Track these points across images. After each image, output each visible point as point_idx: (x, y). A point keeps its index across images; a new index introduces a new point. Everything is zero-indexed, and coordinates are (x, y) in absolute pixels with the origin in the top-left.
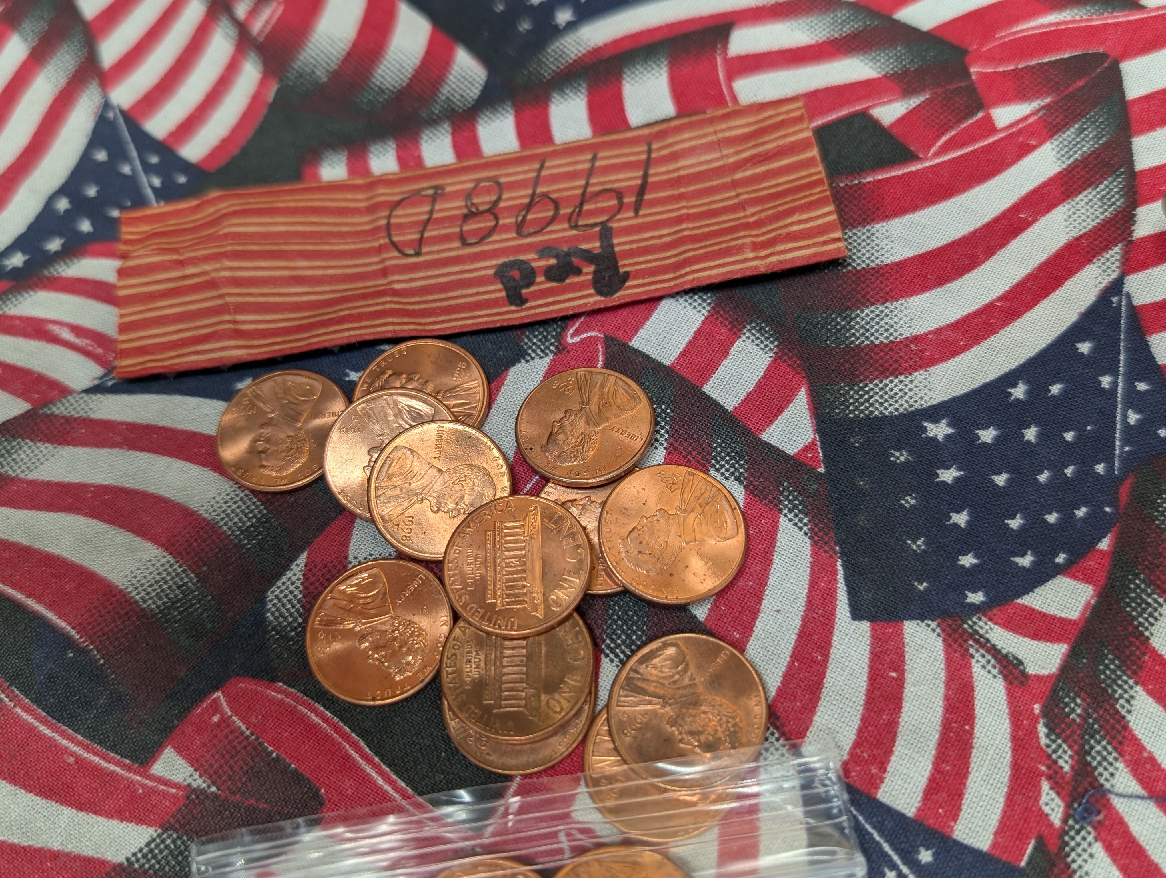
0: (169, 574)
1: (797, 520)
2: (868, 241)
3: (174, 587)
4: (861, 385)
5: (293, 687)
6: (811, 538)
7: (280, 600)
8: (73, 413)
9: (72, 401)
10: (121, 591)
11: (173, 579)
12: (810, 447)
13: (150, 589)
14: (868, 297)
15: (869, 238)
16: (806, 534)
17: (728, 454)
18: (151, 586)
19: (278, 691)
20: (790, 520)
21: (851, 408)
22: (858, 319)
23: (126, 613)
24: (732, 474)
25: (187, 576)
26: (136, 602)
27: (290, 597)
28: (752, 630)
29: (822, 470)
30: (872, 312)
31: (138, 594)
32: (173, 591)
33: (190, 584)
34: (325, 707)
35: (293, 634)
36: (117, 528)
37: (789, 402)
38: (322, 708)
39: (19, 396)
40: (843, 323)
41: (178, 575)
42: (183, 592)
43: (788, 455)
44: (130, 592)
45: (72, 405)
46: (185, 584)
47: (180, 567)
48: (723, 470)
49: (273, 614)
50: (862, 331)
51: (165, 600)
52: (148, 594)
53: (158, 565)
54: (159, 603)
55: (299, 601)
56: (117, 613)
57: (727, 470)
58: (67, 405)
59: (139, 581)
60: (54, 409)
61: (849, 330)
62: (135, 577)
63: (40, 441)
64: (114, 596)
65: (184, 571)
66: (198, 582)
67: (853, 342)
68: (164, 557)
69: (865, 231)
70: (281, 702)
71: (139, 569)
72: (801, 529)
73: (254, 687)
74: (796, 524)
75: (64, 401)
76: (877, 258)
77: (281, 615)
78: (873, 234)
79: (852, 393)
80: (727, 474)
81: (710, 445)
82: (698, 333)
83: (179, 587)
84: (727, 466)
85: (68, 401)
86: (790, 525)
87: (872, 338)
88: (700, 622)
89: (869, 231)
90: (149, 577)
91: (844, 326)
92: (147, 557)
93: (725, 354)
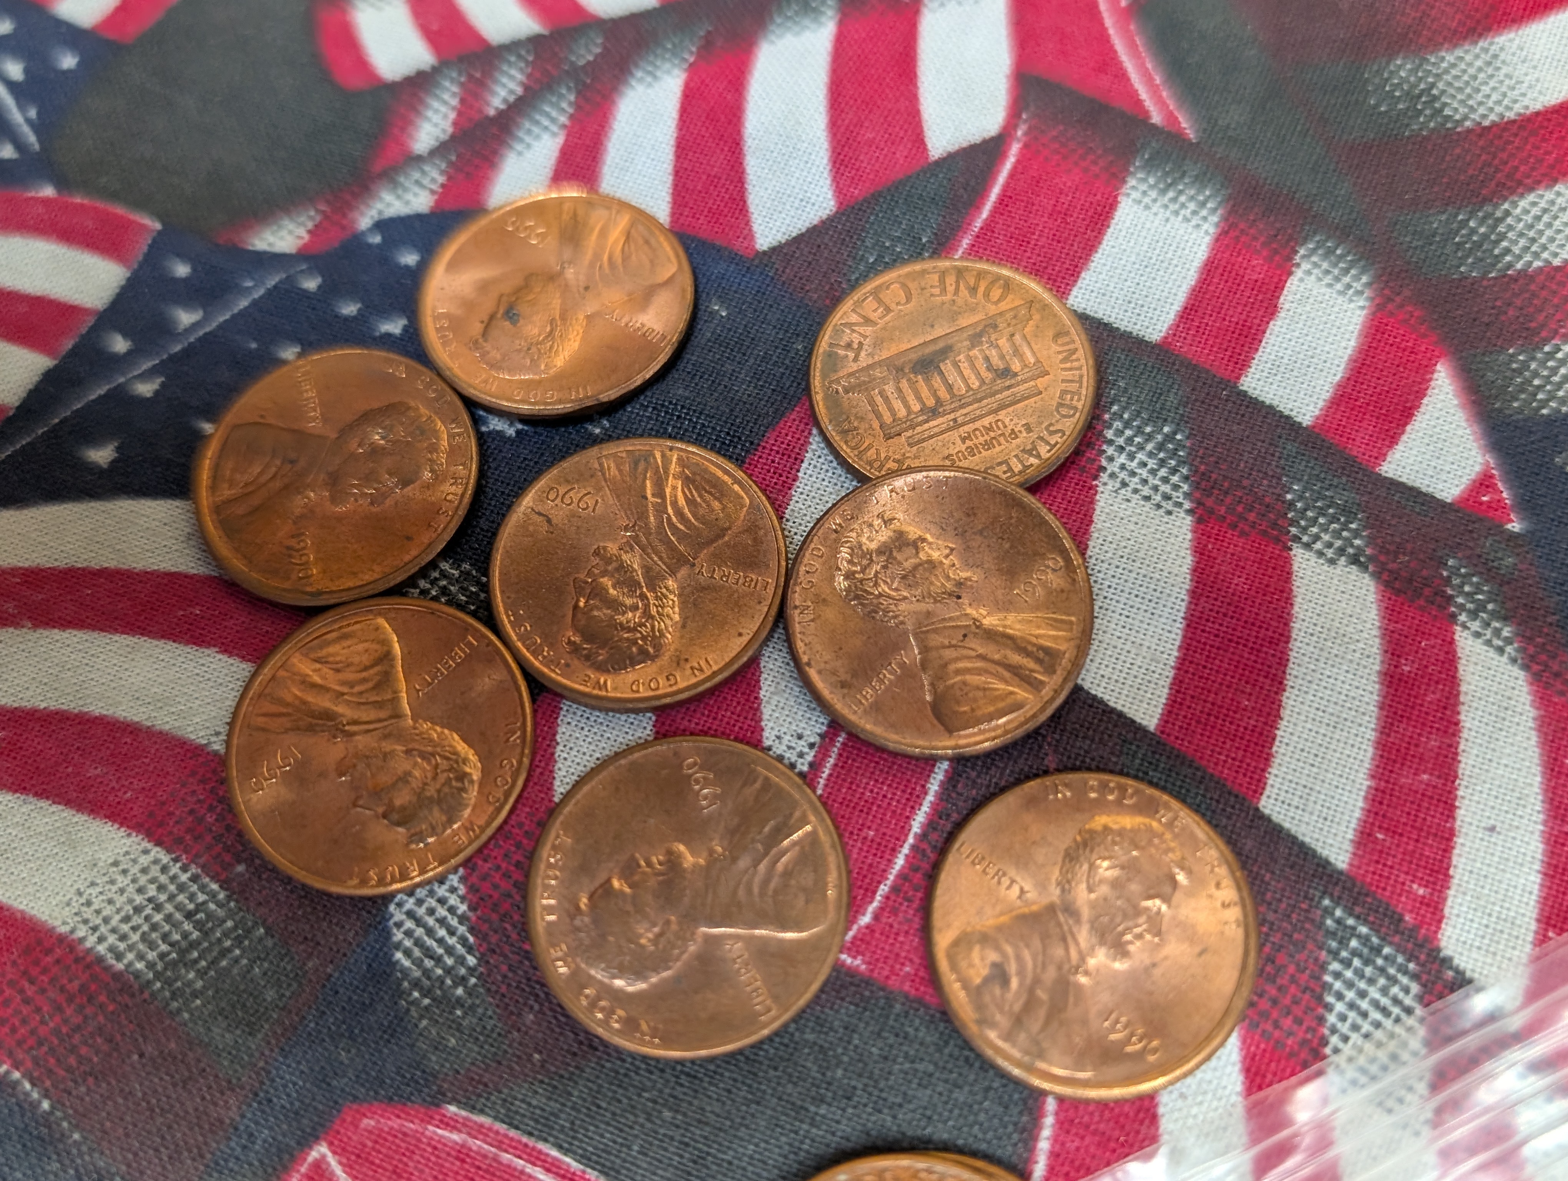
0: (161, 888)
1: (1488, 633)
2: (1490, 71)
3: (178, 916)
4: (1547, 349)
5: (482, 1112)
6: (1526, 667)
7: (419, 922)
10: (62, 939)
11: (171, 898)
12: (1484, 483)
13: (125, 928)
14: (1518, 176)
15: (1489, 64)
16: (1514, 661)
17: (1322, 512)
18: (126, 919)
19: (450, 1124)
20: (1477, 635)
21: (1540, 396)
22: (1509, 220)
23: (83, 988)
24: (1341, 551)
25: (203, 888)
26: (100, 960)
27: (442, 912)
28: (1447, 877)
29: (1515, 526)
30: (1534, 204)
31: (101, 940)
32: (176, 925)
33: (212, 906)
34: (560, 1147)
35: (460, 991)
36: (31, 799)
37: (1421, 394)
38: (554, 1153)
40: (1482, 230)
41: (181, 888)
42: (199, 926)
43: (1442, 504)
44: (82, 940)
46: (200, 907)
47: (184, 869)
48: (1318, 546)
49: (408, 953)
50: (1522, 242)
51: (164, 947)
52: (123, 938)
53: (135, 870)
54: (152, 956)
55: (462, 919)
56: (62, 989)
57: (1329, 545)
59: (98, 912)
61: (1497, 242)
62: (89, 903)
64: (48, 951)
65: (194, 879)
66: (229, 898)
67: (1510, 265)
68: (146, 852)
69: (1477, 50)
70: (462, 1154)
71: (93, 884)
72: (1501, 650)
73: (395, 1123)
74: (1488, 643)
76: (1515, 101)
77: (428, 953)
78: (1495, 56)
79: (1533, 366)
80: (1330, 553)
81: (1279, 498)
82: (1210, 269)
83: (189, 915)
84: (1326, 537)
86: (1478, 646)
87: (1545, 255)
88: (1341, 873)
89: (1486, 50)
90: (120, 900)
91: (1485, 237)
92: (106, 857)
93: (1271, 310)
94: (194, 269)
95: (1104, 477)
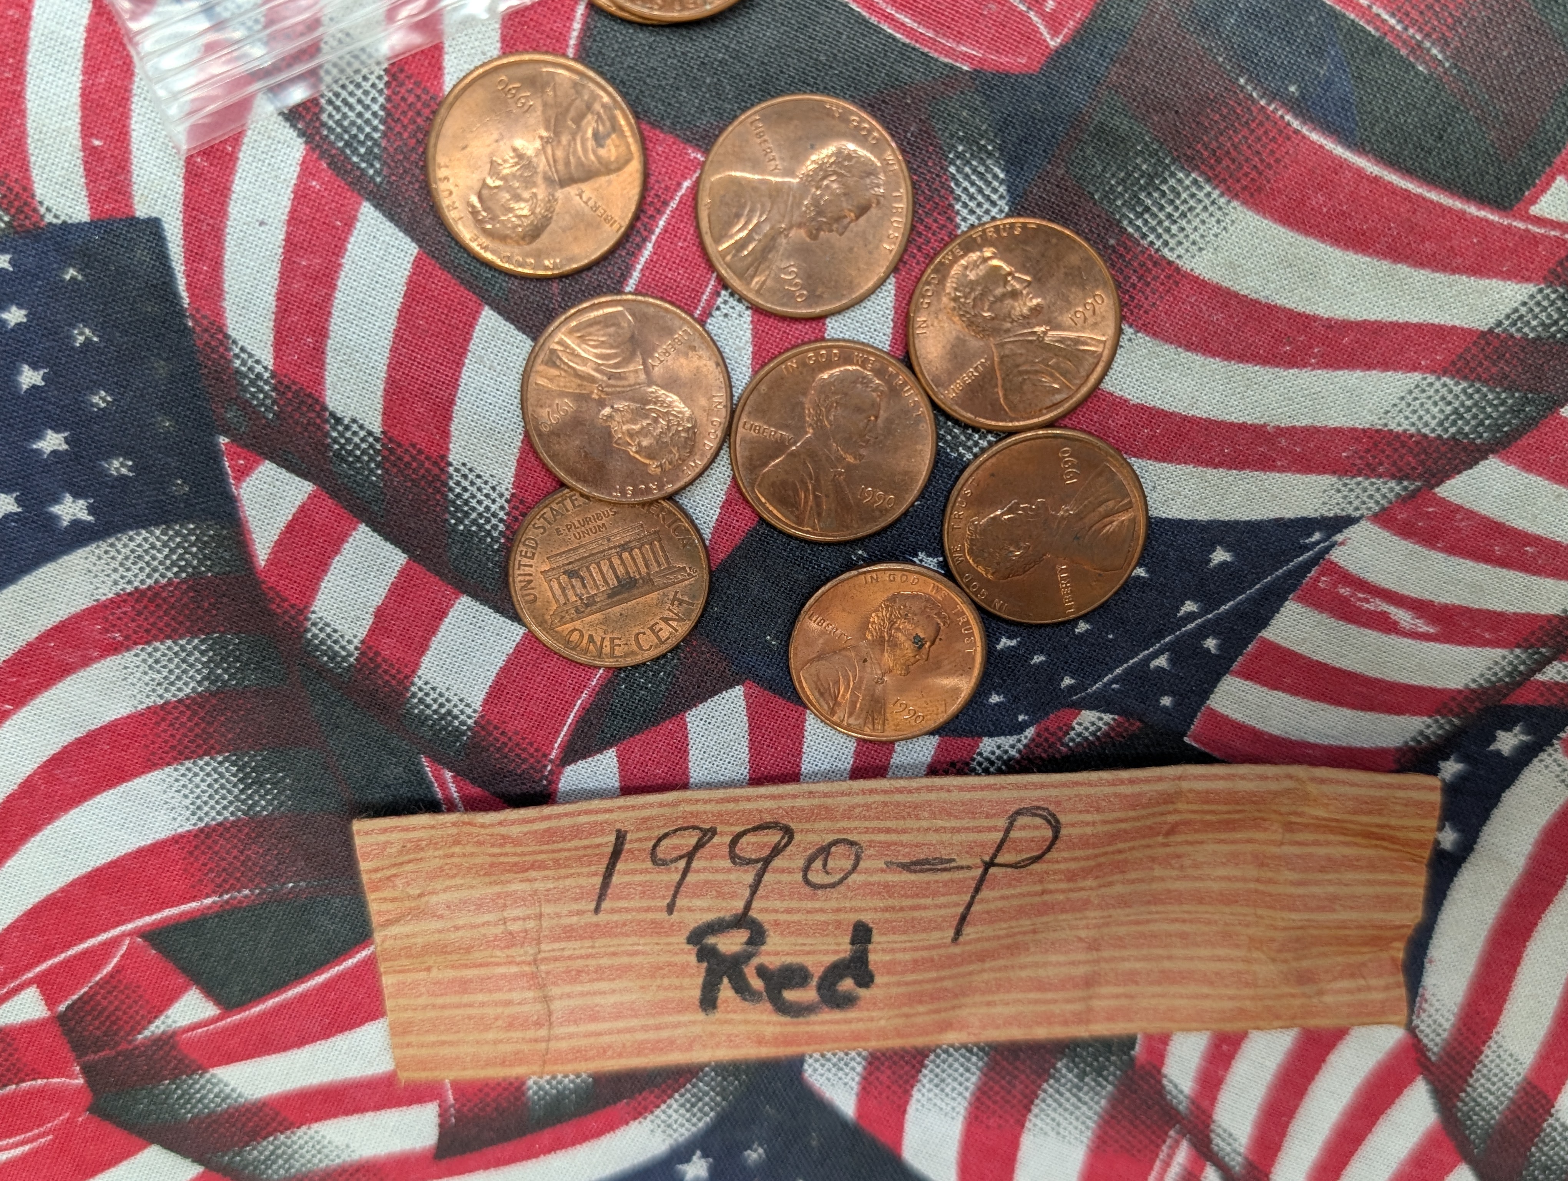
0: (1168, 230)
1: (250, 362)
2: (199, 802)
3: (1155, 209)
4: (184, 575)
5: (946, 65)
6: (227, 336)
7: (988, 198)
8: (1366, 483)
9: (1371, 504)
10: (1236, 196)
11: (1160, 223)
12: (243, 473)
13: (1192, 202)
14: (189, 713)
15: (199, 808)
16: (235, 342)
17: (358, 459)
18: (1191, 209)
19: (969, 58)
20: (258, 362)
21: (193, 538)
22: (199, 678)
23: (1219, 161)
24: (347, 428)
25: (1138, 228)
26: (1208, 180)
27: (972, 204)
28: (295, 192)
29: (223, 440)
30: (180, 690)
31: (1208, 195)
32: (1155, 203)
33: (1132, 216)
34: (894, 39)
35: (960, 148)
36: (1264, 301)
37: (279, 543)
38: (898, 36)
39: (1459, 508)
40: (219, 671)
41: (1153, 230)
42: (1140, 202)
43: (272, 460)
44: (1222, 195)
45: (1371, 497)
46: (1139, 215)
47: (1152, 243)
48: (362, 434)
49: (995, 176)
50: (191, 660)
51: (1164, 188)
52: (1193, 196)
53: (1186, 244)
54: (1172, 182)
55: (958, 199)
56: (1233, 161)
57: (355, 433)
58: (1378, 496)
59: (1211, 215)
60: (1398, 488)
61: (210, 660)
62: (1218, 222)
63: (1412, 436)
64: (1245, 188)
65: (1144, 236)
66: (1119, 221)
67: (202, 642)
68: (1179, 257)
69: (206, 819)
70: (960, 37)
71: (1216, 236)
72: (243, 349)
73: (1004, 59)
74: (251, 356)
75: (1384, 502)
76: (183, 775)
77: (981, 176)
78: (193, 814)
79: (195, 562)
80: (355, 427)
81: (386, 471)
82: (423, 648)
83: (1147, 209)
84: (356, 440)
85: (1377, 503)
86: (257, 354)
87: (176, 649)
88: (368, 199)
89: (200, 819)
90: (1196, 222)
91: (217, 666)
92: (1207, 254)
93: (380, 614)
94: (1158, 701)
95: (507, 495)
